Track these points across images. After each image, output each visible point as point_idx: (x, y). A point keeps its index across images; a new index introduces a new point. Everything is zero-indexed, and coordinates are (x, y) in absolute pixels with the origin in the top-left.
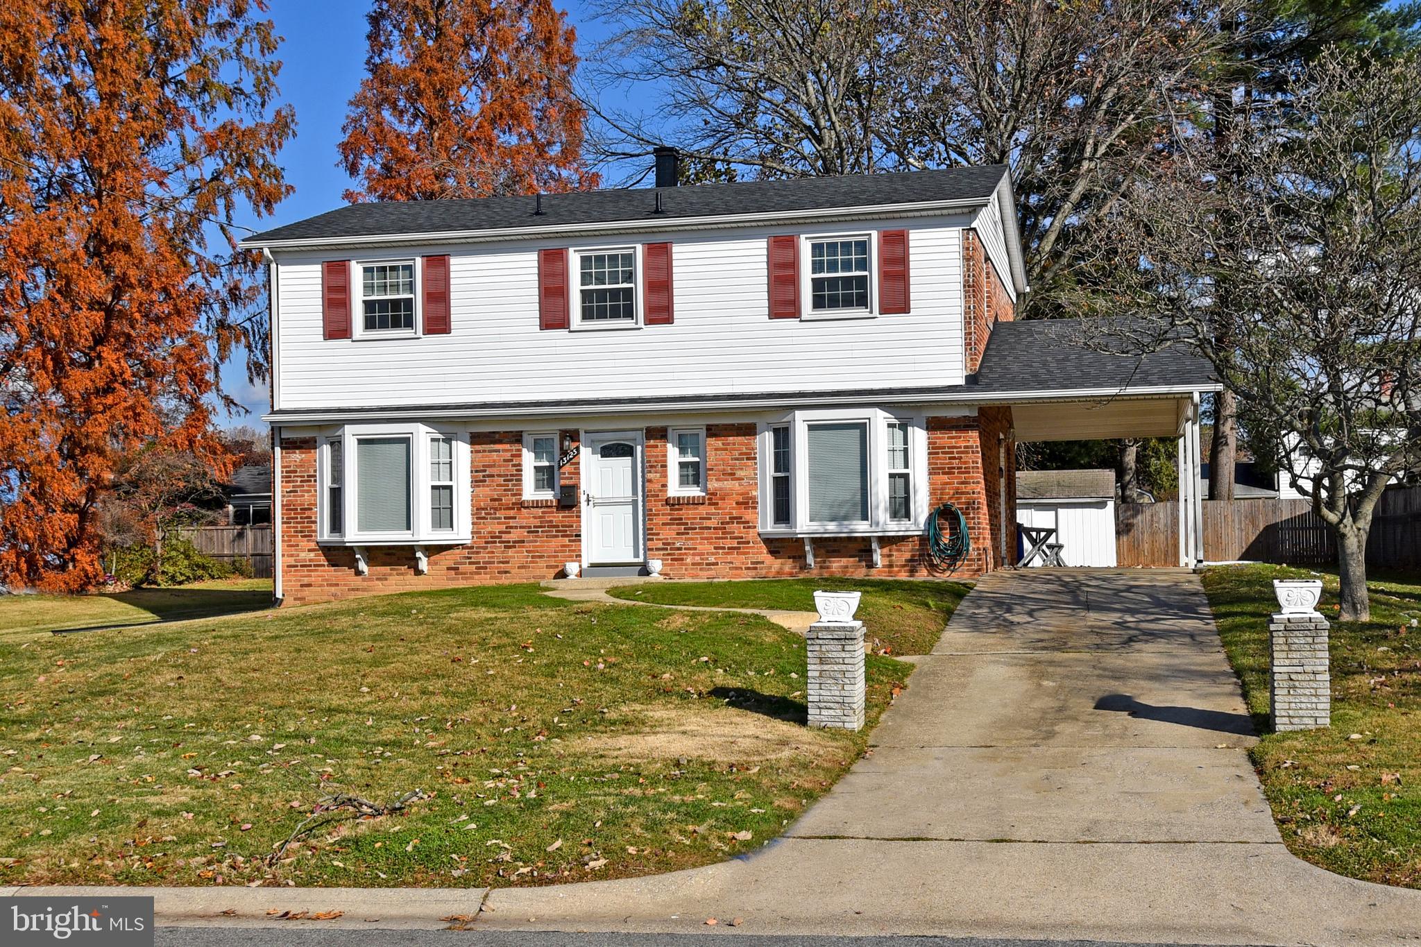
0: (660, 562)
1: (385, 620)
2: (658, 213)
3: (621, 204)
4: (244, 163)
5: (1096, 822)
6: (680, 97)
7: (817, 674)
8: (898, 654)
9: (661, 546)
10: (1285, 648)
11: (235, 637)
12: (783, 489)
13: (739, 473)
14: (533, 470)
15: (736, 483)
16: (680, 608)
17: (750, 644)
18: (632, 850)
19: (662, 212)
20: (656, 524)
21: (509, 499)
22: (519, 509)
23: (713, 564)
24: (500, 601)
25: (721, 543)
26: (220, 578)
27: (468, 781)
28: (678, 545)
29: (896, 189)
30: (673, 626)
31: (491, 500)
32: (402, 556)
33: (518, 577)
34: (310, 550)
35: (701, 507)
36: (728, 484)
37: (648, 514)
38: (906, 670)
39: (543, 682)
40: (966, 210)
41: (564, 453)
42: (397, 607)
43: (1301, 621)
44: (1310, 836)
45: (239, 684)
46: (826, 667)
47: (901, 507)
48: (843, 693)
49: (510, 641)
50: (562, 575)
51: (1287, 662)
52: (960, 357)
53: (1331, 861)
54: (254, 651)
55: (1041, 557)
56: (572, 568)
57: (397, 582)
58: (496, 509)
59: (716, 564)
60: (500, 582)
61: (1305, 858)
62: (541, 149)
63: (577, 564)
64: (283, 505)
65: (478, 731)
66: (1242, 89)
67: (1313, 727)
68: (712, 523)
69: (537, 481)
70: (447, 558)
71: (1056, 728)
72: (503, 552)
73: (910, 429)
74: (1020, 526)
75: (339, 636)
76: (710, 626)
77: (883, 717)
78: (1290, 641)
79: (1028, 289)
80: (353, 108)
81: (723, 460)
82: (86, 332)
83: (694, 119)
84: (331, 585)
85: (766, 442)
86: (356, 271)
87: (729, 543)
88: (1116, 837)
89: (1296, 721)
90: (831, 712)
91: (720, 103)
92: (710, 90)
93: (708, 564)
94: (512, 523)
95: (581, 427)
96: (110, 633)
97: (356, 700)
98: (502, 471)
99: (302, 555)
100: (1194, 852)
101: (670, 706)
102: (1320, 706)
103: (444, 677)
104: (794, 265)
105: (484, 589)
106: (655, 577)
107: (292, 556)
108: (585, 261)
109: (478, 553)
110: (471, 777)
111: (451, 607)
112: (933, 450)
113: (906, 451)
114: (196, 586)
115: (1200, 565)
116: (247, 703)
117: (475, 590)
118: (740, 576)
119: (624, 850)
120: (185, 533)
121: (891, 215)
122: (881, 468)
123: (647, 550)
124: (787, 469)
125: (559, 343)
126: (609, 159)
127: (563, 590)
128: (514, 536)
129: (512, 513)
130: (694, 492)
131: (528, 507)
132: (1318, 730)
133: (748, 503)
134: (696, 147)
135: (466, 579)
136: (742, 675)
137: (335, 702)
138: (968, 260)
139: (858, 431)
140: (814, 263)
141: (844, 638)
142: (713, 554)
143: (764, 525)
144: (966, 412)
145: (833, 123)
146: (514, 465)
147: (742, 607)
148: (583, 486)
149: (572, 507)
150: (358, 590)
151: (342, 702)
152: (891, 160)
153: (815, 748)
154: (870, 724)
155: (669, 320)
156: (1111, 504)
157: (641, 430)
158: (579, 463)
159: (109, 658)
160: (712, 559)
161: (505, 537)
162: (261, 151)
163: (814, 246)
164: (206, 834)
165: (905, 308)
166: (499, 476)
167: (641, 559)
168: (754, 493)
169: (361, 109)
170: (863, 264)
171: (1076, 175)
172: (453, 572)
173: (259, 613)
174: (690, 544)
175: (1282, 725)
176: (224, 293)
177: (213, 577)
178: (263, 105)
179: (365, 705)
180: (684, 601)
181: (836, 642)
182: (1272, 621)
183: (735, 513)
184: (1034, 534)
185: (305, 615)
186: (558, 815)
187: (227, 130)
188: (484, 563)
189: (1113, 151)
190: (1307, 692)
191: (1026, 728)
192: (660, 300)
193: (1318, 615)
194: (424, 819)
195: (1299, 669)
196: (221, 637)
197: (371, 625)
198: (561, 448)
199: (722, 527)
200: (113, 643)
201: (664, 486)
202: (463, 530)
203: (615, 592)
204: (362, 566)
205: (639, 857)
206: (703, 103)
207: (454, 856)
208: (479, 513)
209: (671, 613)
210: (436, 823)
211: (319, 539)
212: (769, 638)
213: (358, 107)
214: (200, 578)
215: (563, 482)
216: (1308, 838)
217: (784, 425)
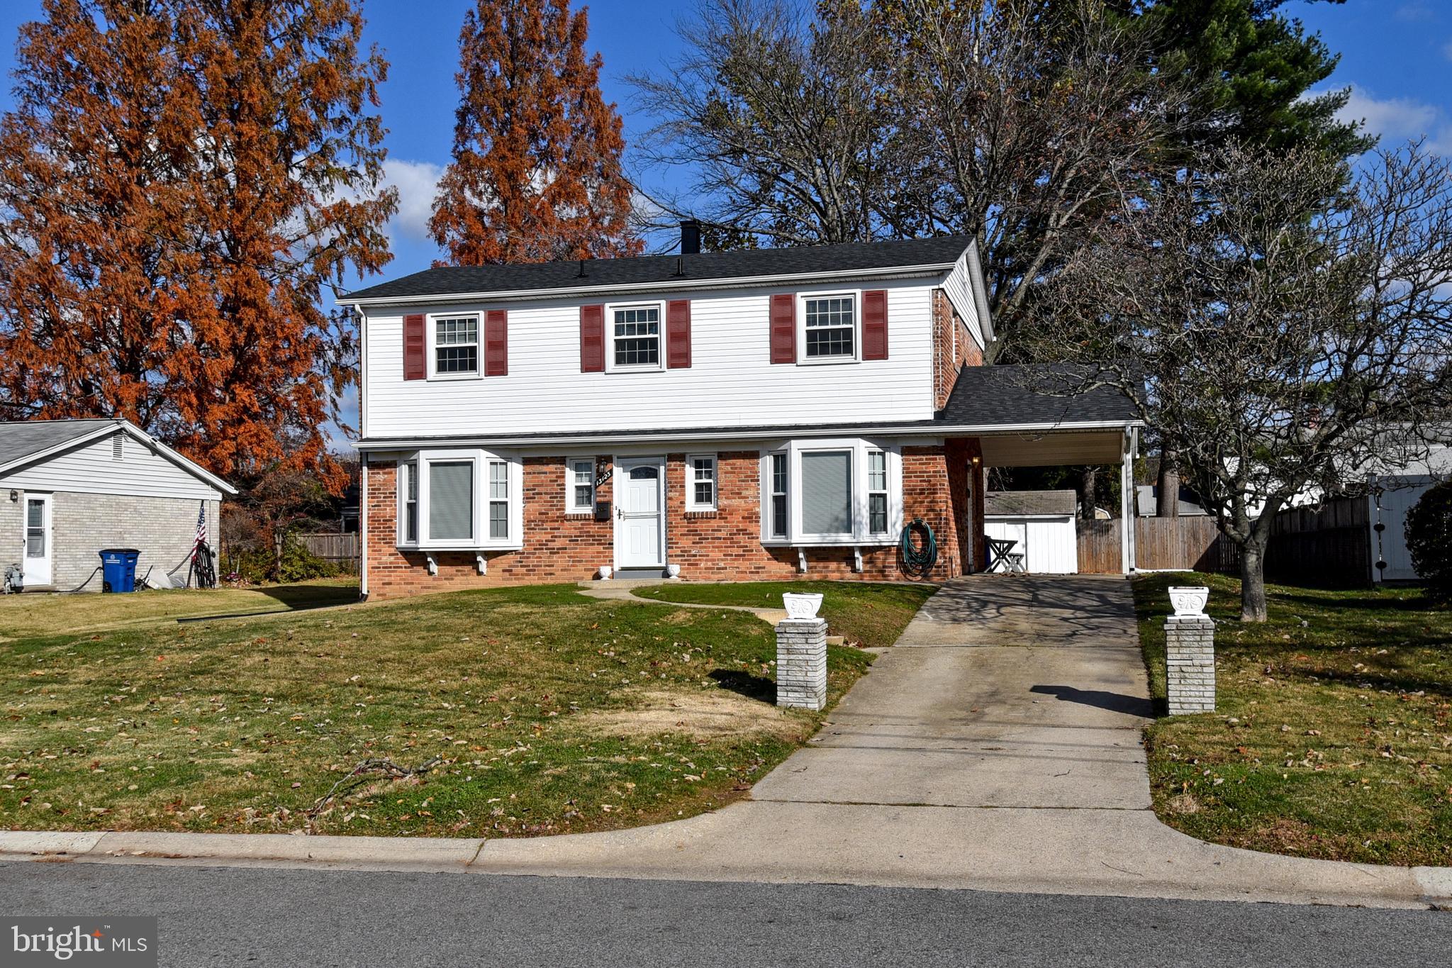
0: (678, 566)
1: (440, 614)
2: (679, 276)
3: (651, 268)
4: (355, 234)
5: (1000, 790)
6: (710, 179)
7: (785, 662)
8: (866, 646)
9: (679, 553)
10: (1176, 644)
11: (317, 626)
12: (781, 506)
13: (744, 493)
14: (574, 489)
15: (742, 501)
16: (684, 605)
17: (738, 637)
18: (606, 807)
19: (683, 275)
20: (675, 535)
21: (554, 513)
22: (562, 521)
23: (723, 569)
24: (537, 599)
25: (729, 551)
26: (329, 576)
27: (486, 748)
28: (693, 552)
29: (879, 256)
30: (676, 620)
31: (540, 514)
32: (466, 559)
33: (561, 578)
34: (390, 555)
35: (713, 521)
36: (736, 502)
37: (669, 526)
38: (868, 661)
39: (562, 666)
40: (935, 273)
41: (600, 475)
42: (456, 604)
43: (1190, 622)
44: (1177, 804)
45: (313, 666)
46: (792, 657)
47: (879, 522)
48: (806, 679)
49: (540, 632)
50: (598, 577)
51: (1179, 656)
52: (930, 396)
53: (1190, 826)
54: (329, 638)
55: (1004, 564)
56: (605, 571)
57: (460, 581)
58: (543, 521)
59: (726, 568)
60: (546, 582)
61: (1168, 824)
62: (596, 219)
63: (609, 568)
64: (369, 517)
65: (503, 707)
66: (1184, 171)
67: (1201, 712)
68: (722, 534)
69: (578, 497)
70: (503, 562)
71: (986, 710)
72: (549, 557)
73: (887, 454)
74: (987, 538)
75: (400, 627)
76: (708, 621)
77: (843, 698)
78: (1181, 638)
79: (995, 339)
80: (441, 189)
81: (731, 481)
82: (219, 375)
83: (722, 196)
84: (407, 584)
85: (766, 465)
86: (431, 323)
87: (736, 551)
88: (1014, 803)
89: (1186, 706)
90: (797, 695)
91: (743, 183)
92: (734, 171)
93: (718, 569)
94: (556, 533)
95: (615, 453)
96: (216, 622)
97: (407, 680)
98: (549, 489)
99: (384, 559)
100: (1076, 817)
101: (665, 688)
102: (1207, 694)
103: (481, 661)
104: (791, 319)
105: (531, 588)
106: (674, 579)
107: (376, 559)
108: (619, 316)
109: (528, 558)
110: (489, 746)
111: (497, 603)
112: (907, 473)
113: (884, 474)
114: (310, 583)
115: (1133, 573)
116: (317, 682)
117: (521, 589)
118: (744, 579)
119: (599, 808)
120: (301, 539)
121: (873, 278)
122: (863, 489)
123: (668, 556)
124: (784, 490)
125: (597, 383)
126: (649, 229)
127: (596, 589)
128: (558, 544)
129: (556, 525)
130: (707, 508)
131: (570, 520)
132: (1205, 714)
133: (753, 517)
134: (722, 220)
135: (518, 579)
136: (729, 662)
137: (390, 681)
138: (937, 315)
139: (845, 458)
140: (808, 317)
141: (808, 632)
142: (722, 560)
143: (765, 536)
144: (934, 443)
145: (835, 200)
146: (558, 485)
147: (738, 605)
148: (615, 503)
149: (609, 519)
150: (429, 588)
151: (396, 682)
152: (888, 231)
153: (778, 724)
154: (831, 704)
155: (687, 364)
156: (1073, 520)
157: (664, 456)
158: (612, 484)
159: (212, 643)
160: (721, 564)
161: (551, 545)
162: (369, 224)
163: (809, 303)
164: (263, 790)
165: (883, 355)
166: (546, 493)
167: (663, 564)
168: (757, 510)
169: (447, 190)
170: (848, 318)
171: (1041, 244)
172: (507, 574)
173: (343, 607)
174: (703, 552)
175: (1174, 709)
176: (337, 343)
177: (323, 576)
178: (374, 184)
179: (414, 684)
180: (691, 600)
181: (801, 636)
182: (1166, 622)
183: (741, 526)
184: (998, 545)
185: (378, 608)
186: (550, 779)
187: (342, 206)
188: (533, 566)
189: (1073, 223)
190: (1196, 682)
191: (961, 710)
192: (679, 347)
193: (1206, 616)
194: (440, 781)
195: (1189, 663)
196: (304, 626)
197: (428, 617)
198: (598, 471)
199: (730, 538)
200: (218, 630)
201: (683, 503)
202: (515, 539)
203: (638, 592)
204: (434, 567)
205: (612, 814)
206: (728, 182)
207: (460, 811)
208: (530, 525)
209: (676, 609)
210: (450, 784)
211: (398, 545)
212: (755, 631)
213: (444, 187)
214: (311, 577)
215: (598, 499)
216: (1174, 805)
217: (782, 453)
